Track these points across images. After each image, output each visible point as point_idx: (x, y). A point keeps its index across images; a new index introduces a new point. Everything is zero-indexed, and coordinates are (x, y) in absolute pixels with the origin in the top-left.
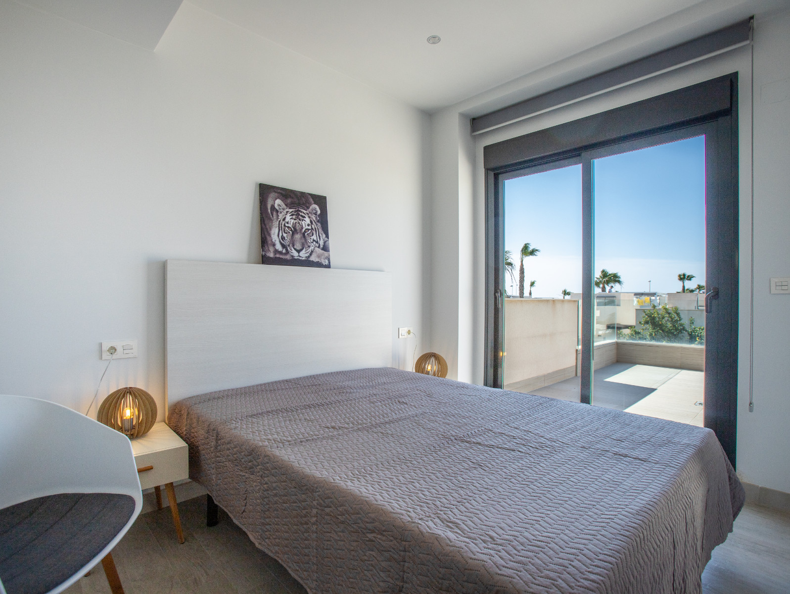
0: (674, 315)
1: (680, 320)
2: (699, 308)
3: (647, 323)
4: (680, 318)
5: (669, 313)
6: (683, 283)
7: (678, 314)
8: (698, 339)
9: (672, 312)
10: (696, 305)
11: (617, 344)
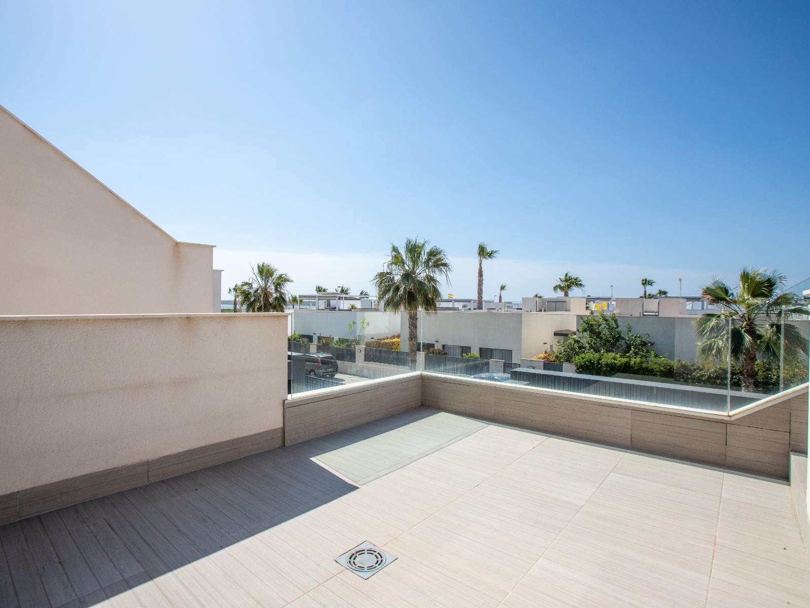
0: (612, 323)
1: (617, 327)
2: (645, 314)
3: (585, 330)
4: (617, 325)
5: (606, 320)
6: (645, 288)
7: (616, 321)
8: (633, 348)
9: (610, 319)
10: (640, 310)
11: (422, 378)
